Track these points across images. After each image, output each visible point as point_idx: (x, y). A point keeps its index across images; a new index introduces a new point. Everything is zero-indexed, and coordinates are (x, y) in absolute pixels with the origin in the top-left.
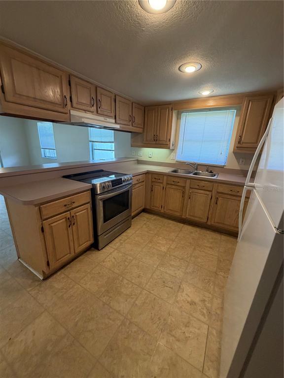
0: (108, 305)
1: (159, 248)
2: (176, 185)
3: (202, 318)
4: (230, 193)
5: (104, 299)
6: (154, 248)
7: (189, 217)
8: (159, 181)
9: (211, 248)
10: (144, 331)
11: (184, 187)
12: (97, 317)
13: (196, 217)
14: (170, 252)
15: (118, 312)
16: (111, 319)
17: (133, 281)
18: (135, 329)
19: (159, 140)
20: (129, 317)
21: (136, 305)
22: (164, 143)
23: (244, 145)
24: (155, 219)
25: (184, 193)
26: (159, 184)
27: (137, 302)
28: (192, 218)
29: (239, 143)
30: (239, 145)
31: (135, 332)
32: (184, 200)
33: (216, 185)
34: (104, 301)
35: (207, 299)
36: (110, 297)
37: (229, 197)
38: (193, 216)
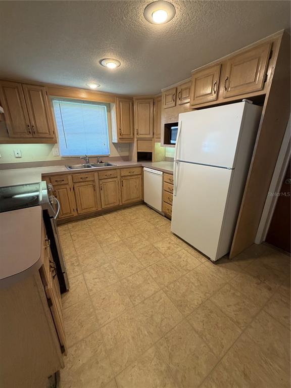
0: (145, 300)
1: (113, 242)
2: (85, 181)
3: (179, 249)
4: (130, 174)
5: (137, 301)
6: (110, 244)
7: (106, 206)
8: (63, 182)
9: (137, 218)
10: (176, 280)
11: (94, 181)
12: (152, 312)
13: (111, 204)
14: (122, 237)
15: (156, 292)
16: (159, 300)
17: (134, 272)
18: (172, 286)
19: (38, 133)
20: (162, 286)
21: (155, 278)
22: (47, 136)
23: (124, 137)
24: (73, 227)
25: (94, 186)
26: (63, 187)
27: (154, 277)
28: (108, 206)
29: (120, 135)
30: (121, 137)
31: (174, 286)
32: (96, 193)
33: (118, 171)
34: (140, 302)
35: (169, 241)
36: (139, 295)
37: (129, 178)
38: (108, 204)
